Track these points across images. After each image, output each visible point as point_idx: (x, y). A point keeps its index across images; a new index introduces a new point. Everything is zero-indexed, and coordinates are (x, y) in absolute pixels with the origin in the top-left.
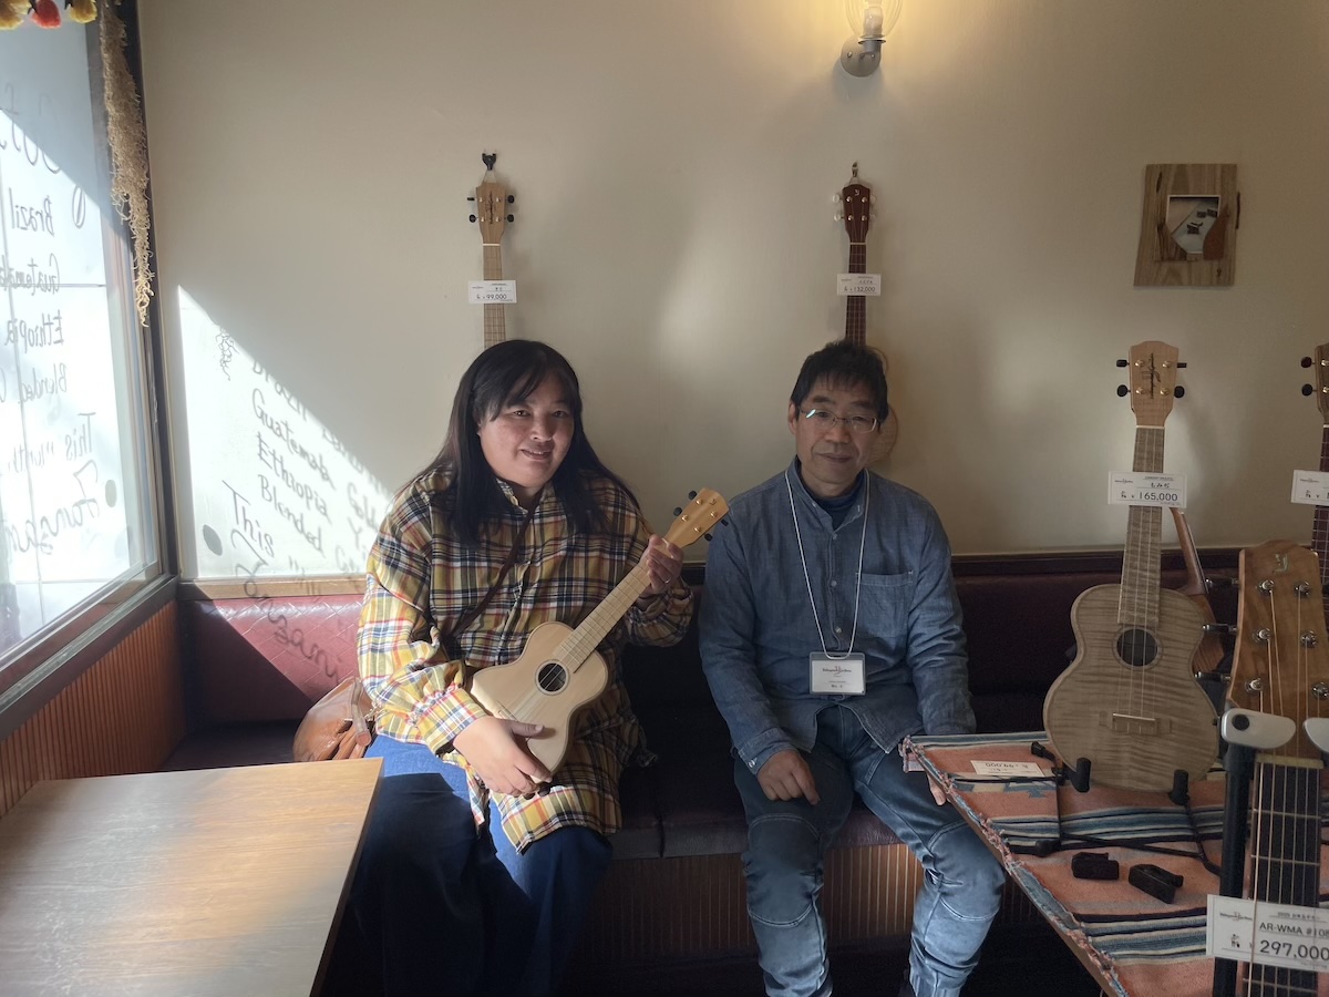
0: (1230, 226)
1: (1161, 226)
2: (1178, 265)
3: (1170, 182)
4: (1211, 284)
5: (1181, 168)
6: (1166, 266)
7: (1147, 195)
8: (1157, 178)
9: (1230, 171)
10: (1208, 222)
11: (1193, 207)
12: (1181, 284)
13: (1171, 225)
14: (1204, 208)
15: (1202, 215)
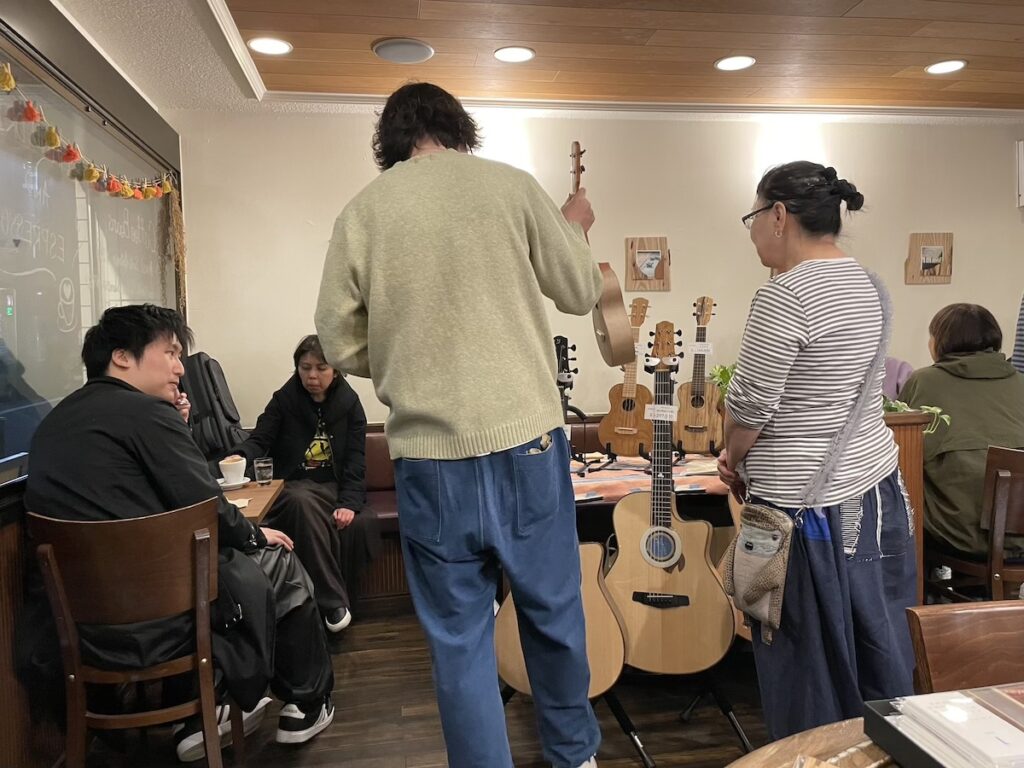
0: (666, 264)
1: (634, 265)
2: (644, 281)
3: (636, 244)
4: (660, 291)
5: (642, 239)
6: (638, 282)
7: (627, 251)
8: (631, 244)
9: (663, 241)
10: (656, 263)
11: (648, 255)
12: (646, 291)
13: (638, 264)
14: (653, 256)
15: (652, 259)
